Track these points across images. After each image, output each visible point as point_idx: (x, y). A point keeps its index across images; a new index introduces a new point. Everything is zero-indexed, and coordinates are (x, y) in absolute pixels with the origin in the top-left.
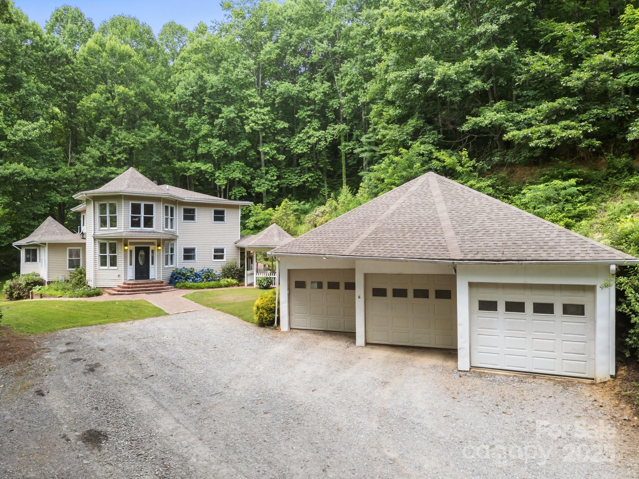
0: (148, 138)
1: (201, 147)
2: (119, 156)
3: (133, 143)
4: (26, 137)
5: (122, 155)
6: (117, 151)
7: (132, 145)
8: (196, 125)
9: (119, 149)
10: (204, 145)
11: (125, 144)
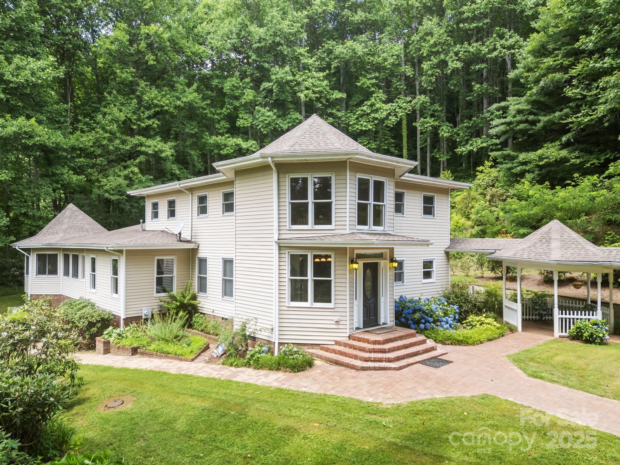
0: (184, 100)
1: (242, 118)
2: (150, 122)
3: (167, 105)
4: (34, 79)
5: (152, 120)
6: (146, 115)
7: (166, 108)
8: (237, 88)
9: (147, 113)
10: (246, 116)
11: (156, 106)
